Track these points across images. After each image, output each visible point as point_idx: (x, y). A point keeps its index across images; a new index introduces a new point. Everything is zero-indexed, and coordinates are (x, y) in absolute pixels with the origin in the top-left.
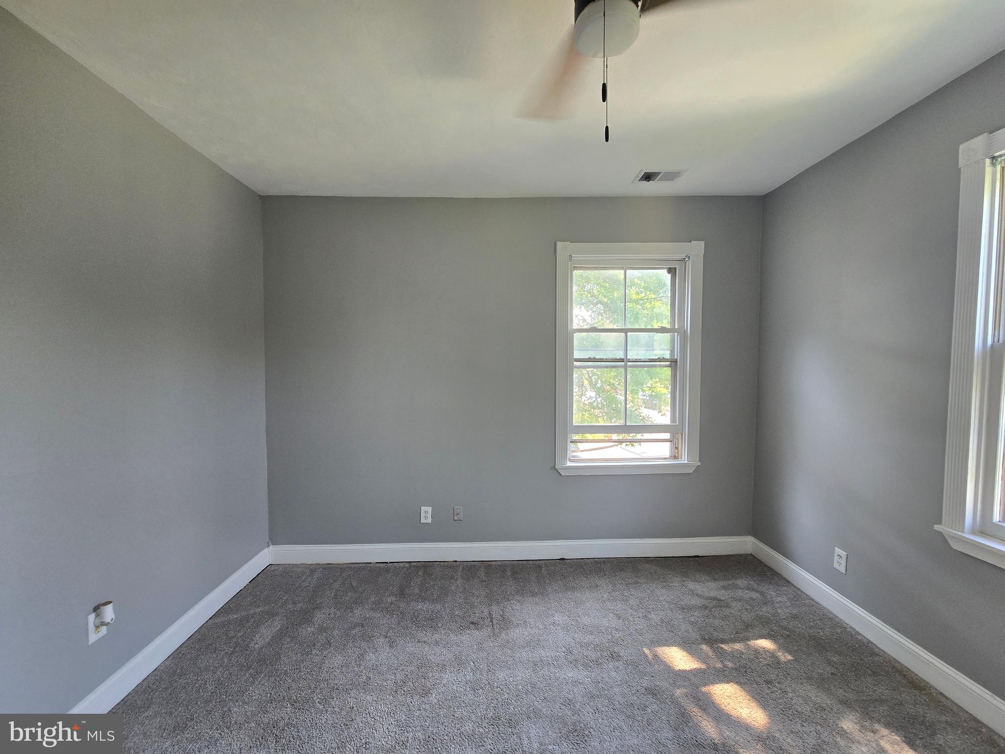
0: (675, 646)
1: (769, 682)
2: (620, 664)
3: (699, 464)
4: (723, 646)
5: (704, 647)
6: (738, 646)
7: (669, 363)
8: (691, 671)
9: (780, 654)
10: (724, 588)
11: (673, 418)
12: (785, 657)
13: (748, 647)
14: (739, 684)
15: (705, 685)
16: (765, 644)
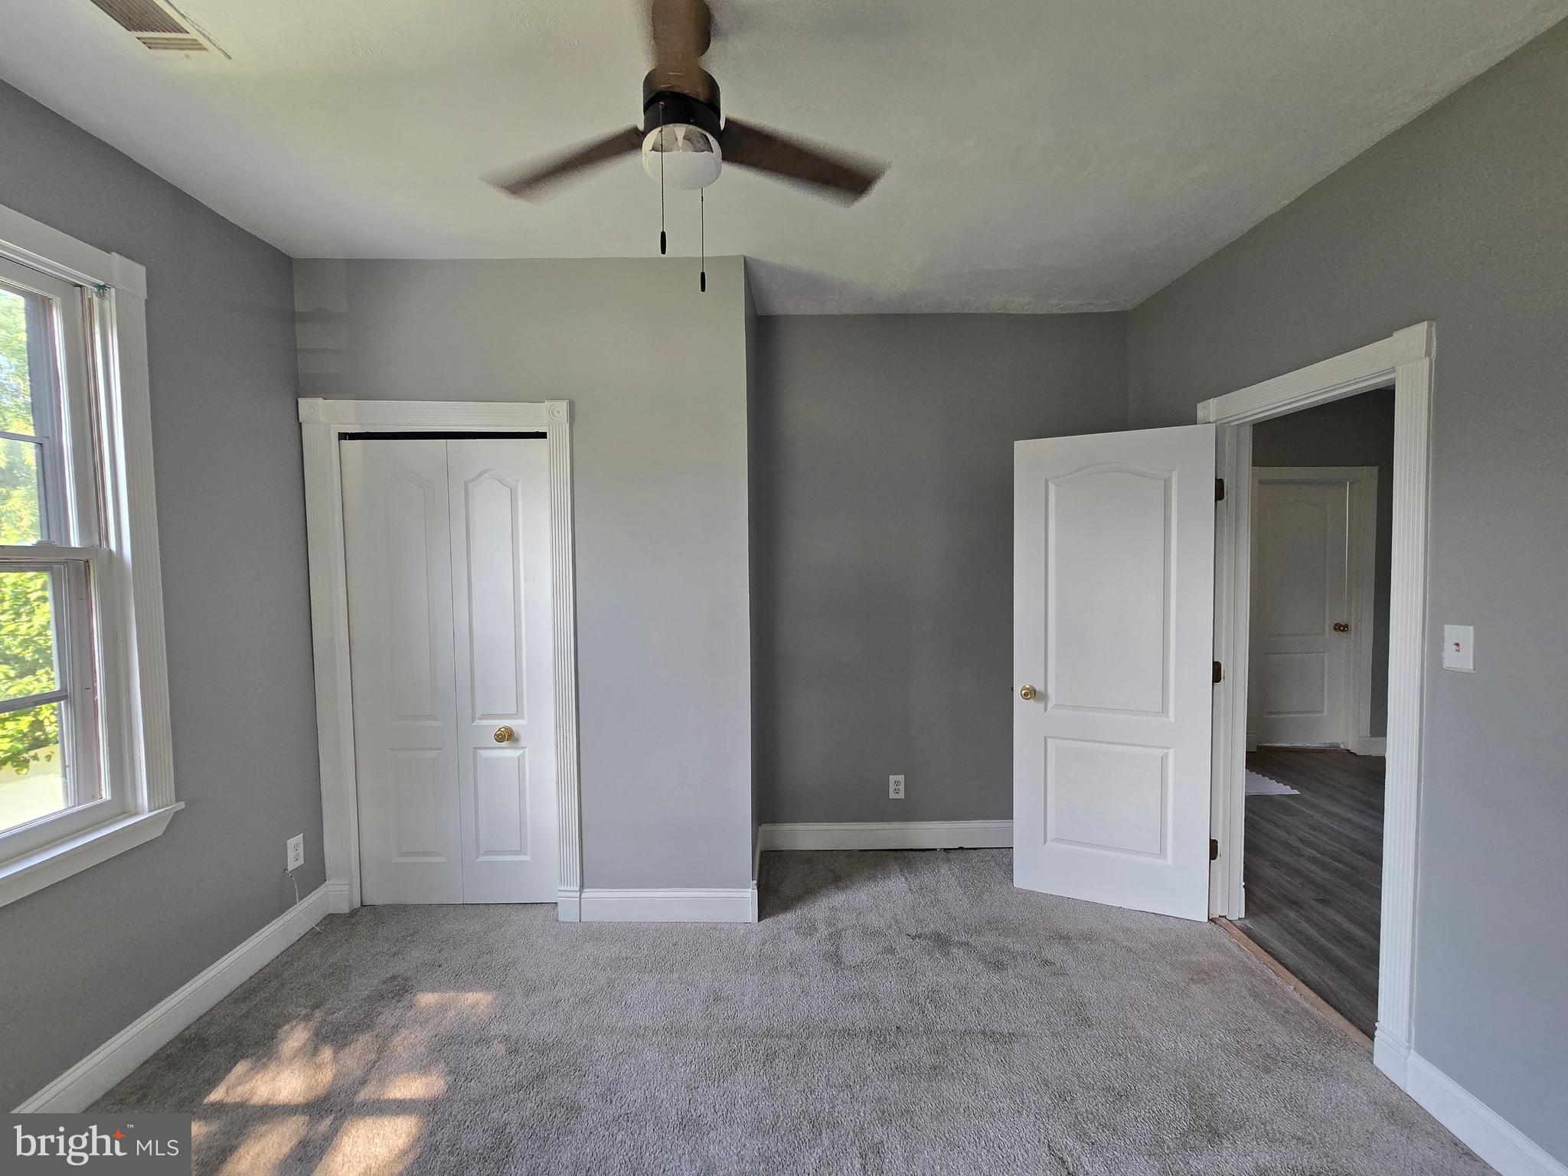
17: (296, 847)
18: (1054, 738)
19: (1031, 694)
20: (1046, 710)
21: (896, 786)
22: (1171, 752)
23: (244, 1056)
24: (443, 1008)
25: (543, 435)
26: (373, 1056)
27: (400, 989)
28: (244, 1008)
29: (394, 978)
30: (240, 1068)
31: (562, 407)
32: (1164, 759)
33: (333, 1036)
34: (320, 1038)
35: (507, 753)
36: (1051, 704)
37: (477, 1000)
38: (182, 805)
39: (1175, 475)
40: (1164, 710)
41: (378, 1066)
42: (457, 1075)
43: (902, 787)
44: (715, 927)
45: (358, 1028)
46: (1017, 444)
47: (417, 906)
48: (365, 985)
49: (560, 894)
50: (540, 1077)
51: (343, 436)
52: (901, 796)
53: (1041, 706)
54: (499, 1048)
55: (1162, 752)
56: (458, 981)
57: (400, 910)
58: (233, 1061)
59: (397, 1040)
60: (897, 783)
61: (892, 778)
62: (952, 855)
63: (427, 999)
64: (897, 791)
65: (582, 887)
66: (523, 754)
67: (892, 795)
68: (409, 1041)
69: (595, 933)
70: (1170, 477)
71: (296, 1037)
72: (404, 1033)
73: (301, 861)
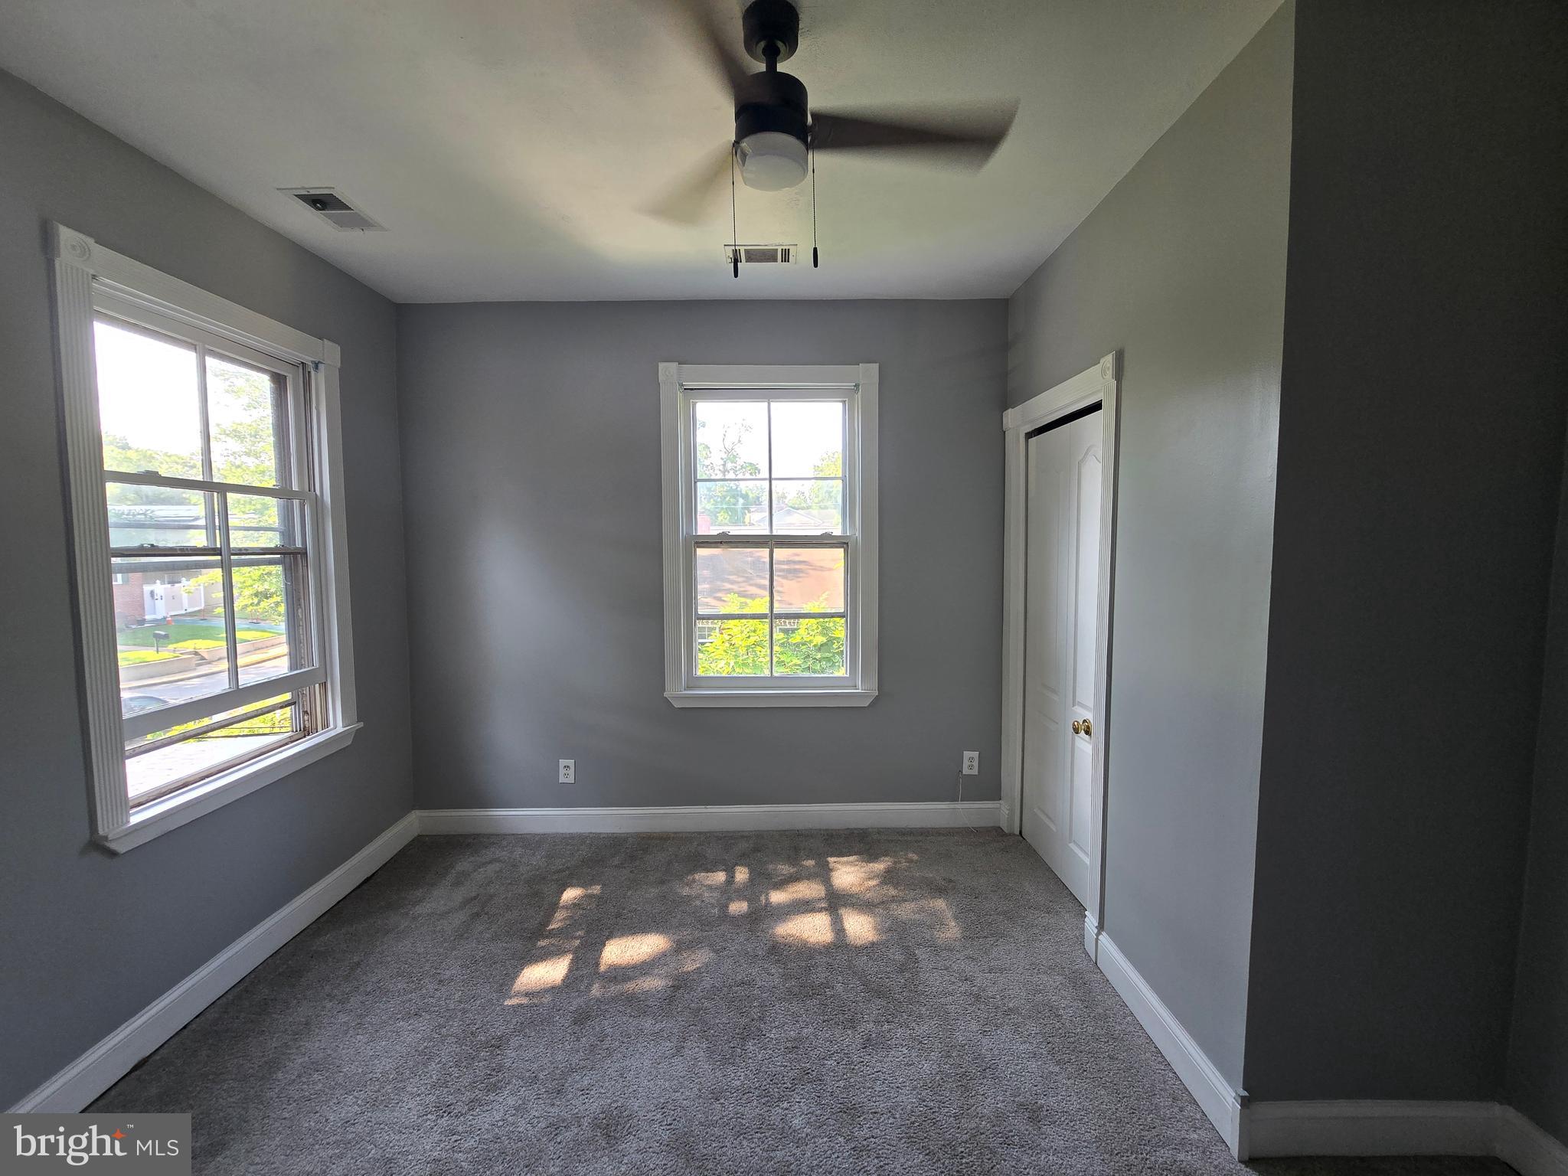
0: (523, 969)
1: (618, 916)
2: (515, 1042)
3: (361, 725)
4: (551, 927)
5: (542, 943)
6: (560, 915)
7: (279, 556)
8: (570, 970)
9: (589, 891)
10: (457, 884)
11: (295, 661)
12: (596, 889)
13: (566, 907)
14: (610, 937)
15: (597, 964)
16: (570, 894)
17: (971, 759)
23: (860, 855)
24: (936, 914)
26: (876, 902)
27: (939, 888)
31: (1110, 359)
33: (888, 878)
34: (885, 875)
37: (951, 930)
45: (898, 886)
47: (1038, 858)
48: (936, 872)
51: (1028, 435)
56: (962, 914)
57: (1030, 853)
58: (857, 853)
59: (894, 906)
63: (941, 904)
65: (1100, 927)
69: (1084, 980)
73: (975, 772)
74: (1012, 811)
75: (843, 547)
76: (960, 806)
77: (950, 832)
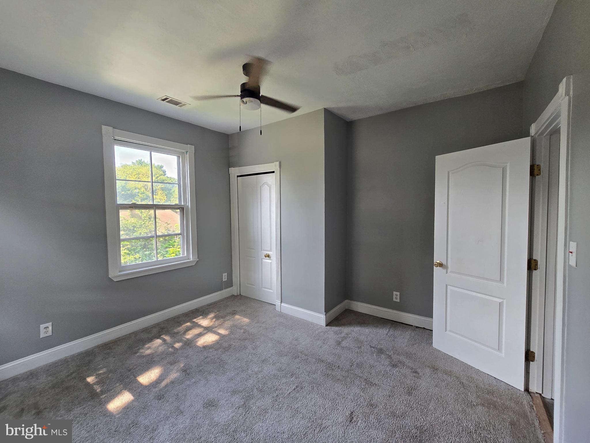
6: (96, 386)
16: (91, 378)
17: (225, 276)
18: (451, 286)
19: (441, 265)
20: (447, 273)
21: (396, 296)
22: (505, 301)
23: (202, 315)
24: (239, 319)
25: (273, 172)
26: (221, 324)
27: (234, 313)
28: (208, 307)
29: (235, 311)
30: (201, 317)
31: (278, 163)
32: (500, 304)
33: (217, 317)
34: (215, 317)
35: (268, 261)
36: (449, 271)
37: (246, 320)
38: (198, 260)
39: (508, 165)
40: (501, 280)
41: (220, 326)
42: (232, 333)
43: (398, 297)
44: (312, 324)
45: (222, 317)
46: (437, 157)
47: (250, 298)
48: (229, 310)
49: (276, 303)
50: (246, 340)
51: (238, 176)
52: (398, 300)
53: (445, 271)
54: (242, 331)
55: (500, 301)
56: (245, 316)
57: (246, 298)
58: (201, 315)
59: (227, 322)
60: (396, 295)
61: (395, 293)
62: (418, 329)
63: (237, 317)
64: (396, 298)
65: (281, 302)
66: (272, 262)
67: (394, 300)
68: (228, 324)
69: (282, 315)
70: (506, 166)
71: (212, 315)
72: (229, 321)
73: (226, 280)
74: (237, 288)
75: (179, 209)
76: (224, 291)
77: (223, 300)
